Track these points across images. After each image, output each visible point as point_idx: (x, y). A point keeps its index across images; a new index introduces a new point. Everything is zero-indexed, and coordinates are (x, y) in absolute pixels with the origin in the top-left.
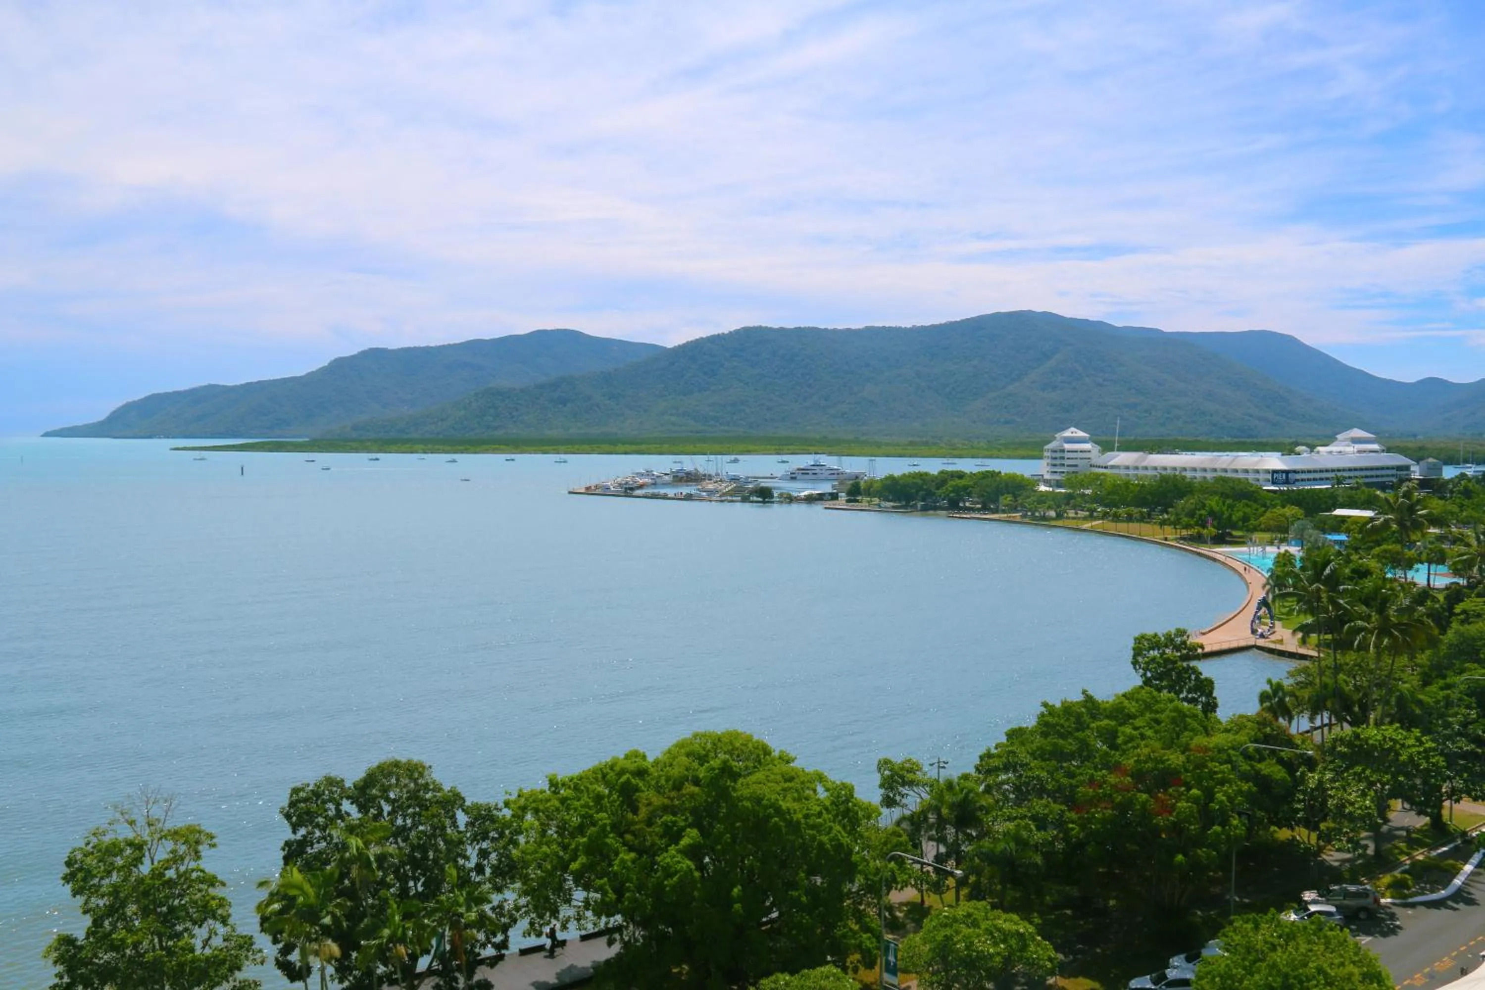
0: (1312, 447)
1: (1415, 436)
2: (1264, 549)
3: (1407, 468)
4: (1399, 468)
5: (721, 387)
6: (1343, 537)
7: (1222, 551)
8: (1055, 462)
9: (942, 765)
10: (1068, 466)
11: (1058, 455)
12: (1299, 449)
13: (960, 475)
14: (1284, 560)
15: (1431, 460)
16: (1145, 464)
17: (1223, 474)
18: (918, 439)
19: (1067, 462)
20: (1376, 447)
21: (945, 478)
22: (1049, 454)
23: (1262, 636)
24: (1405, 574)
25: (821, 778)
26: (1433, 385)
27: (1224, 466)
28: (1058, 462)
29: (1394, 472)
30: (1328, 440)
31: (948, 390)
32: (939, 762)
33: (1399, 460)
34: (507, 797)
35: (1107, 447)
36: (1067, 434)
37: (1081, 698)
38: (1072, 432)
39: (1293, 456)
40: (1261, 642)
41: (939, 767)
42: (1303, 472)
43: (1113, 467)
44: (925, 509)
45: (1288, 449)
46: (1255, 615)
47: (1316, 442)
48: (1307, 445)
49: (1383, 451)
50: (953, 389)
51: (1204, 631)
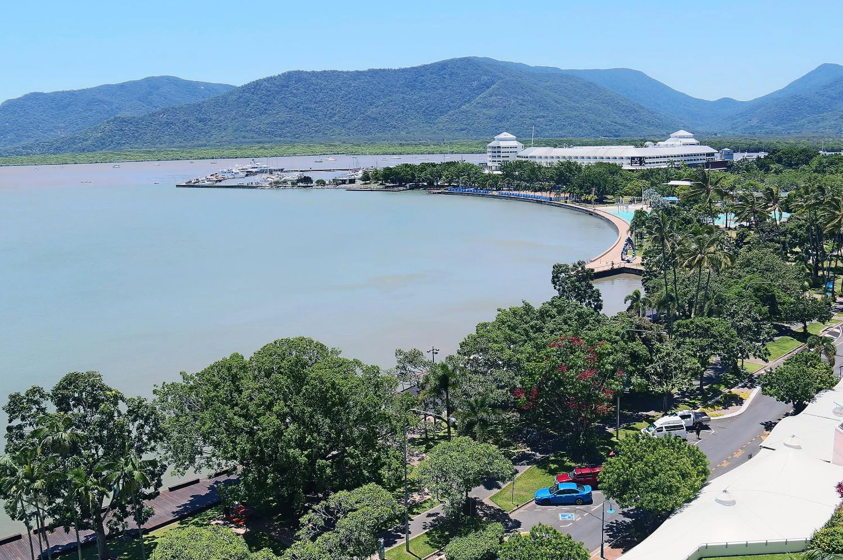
0: (655, 142)
1: (716, 134)
2: (627, 207)
3: (712, 154)
4: (708, 155)
5: (274, 112)
6: (674, 199)
7: (601, 209)
8: (494, 154)
9: (435, 351)
10: (503, 157)
11: (496, 150)
12: (647, 143)
13: (434, 165)
14: (640, 214)
15: (726, 149)
16: (551, 155)
17: (601, 160)
18: (404, 142)
19: (502, 155)
20: (693, 141)
21: (424, 167)
22: (490, 150)
23: (628, 261)
24: (713, 221)
25: (357, 363)
26: (726, 102)
27: (601, 155)
28: (497, 154)
29: (705, 157)
30: (665, 137)
31: (423, 109)
32: (433, 350)
33: (708, 149)
34: (155, 388)
35: (526, 144)
36: (502, 136)
37: (522, 305)
38: (505, 135)
39: (644, 149)
40: (628, 265)
41: (433, 353)
42: (650, 158)
43: (531, 157)
44: (411, 188)
45: (639, 144)
46: (624, 249)
47: (657, 139)
48: (653, 141)
49: (698, 144)
50: (427, 109)
51: (592, 260)
